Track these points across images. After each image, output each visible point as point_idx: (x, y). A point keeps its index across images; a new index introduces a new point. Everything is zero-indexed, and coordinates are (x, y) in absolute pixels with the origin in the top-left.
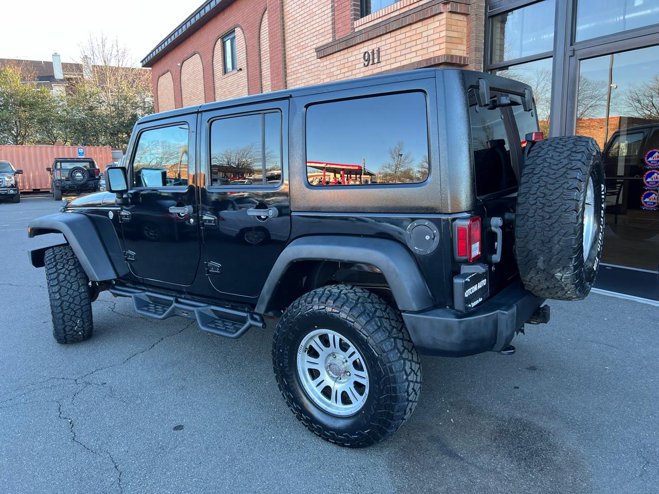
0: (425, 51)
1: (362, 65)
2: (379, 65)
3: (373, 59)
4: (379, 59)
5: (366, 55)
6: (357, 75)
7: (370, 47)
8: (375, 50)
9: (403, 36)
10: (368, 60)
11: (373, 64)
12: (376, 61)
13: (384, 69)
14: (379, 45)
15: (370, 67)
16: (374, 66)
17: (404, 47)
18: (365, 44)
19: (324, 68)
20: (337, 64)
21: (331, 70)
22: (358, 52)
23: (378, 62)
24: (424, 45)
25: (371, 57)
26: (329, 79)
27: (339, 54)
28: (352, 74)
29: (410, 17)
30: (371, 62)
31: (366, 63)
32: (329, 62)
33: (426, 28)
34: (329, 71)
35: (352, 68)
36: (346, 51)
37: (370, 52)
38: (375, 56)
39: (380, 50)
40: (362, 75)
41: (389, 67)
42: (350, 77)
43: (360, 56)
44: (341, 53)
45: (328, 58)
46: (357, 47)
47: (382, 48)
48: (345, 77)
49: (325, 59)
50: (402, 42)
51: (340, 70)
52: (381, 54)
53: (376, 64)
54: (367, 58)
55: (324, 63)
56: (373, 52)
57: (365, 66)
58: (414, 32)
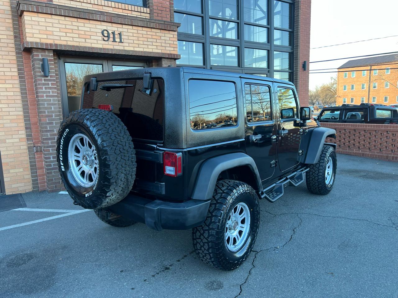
0: (164, 48)
1: (101, 38)
2: (120, 44)
3: (114, 38)
4: (120, 38)
5: (105, 32)
7: (111, 28)
8: (116, 33)
9: (145, 33)
10: (108, 37)
11: (114, 41)
12: (118, 40)
13: (127, 49)
14: (121, 30)
15: (110, 43)
16: (114, 43)
17: (146, 40)
18: (103, 23)
19: (33, 23)
20: (60, 26)
21: (48, 29)
22: (94, 26)
23: (121, 42)
24: (163, 45)
25: (111, 36)
26: (45, 36)
27: (63, 18)
28: (85, 42)
29: (154, 24)
30: (111, 39)
31: (106, 39)
32: (43, 20)
33: (163, 35)
34: (44, 28)
35: (85, 36)
36: (75, 20)
37: (110, 32)
38: (116, 36)
39: (122, 34)
40: (100, 46)
41: (132, 49)
42: (83, 43)
43: (97, 30)
44: (67, 19)
45: (40, 15)
46: (91, 22)
47: (124, 34)
48: (73, 41)
49: (36, 14)
50: (144, 36)
51: (66, 33)
52: (123, 37)
53: (117, 43)
54: (106, 35)
55: (34, 19)
56: (113, 33)
57: (104, 40)
58: (154, 34)
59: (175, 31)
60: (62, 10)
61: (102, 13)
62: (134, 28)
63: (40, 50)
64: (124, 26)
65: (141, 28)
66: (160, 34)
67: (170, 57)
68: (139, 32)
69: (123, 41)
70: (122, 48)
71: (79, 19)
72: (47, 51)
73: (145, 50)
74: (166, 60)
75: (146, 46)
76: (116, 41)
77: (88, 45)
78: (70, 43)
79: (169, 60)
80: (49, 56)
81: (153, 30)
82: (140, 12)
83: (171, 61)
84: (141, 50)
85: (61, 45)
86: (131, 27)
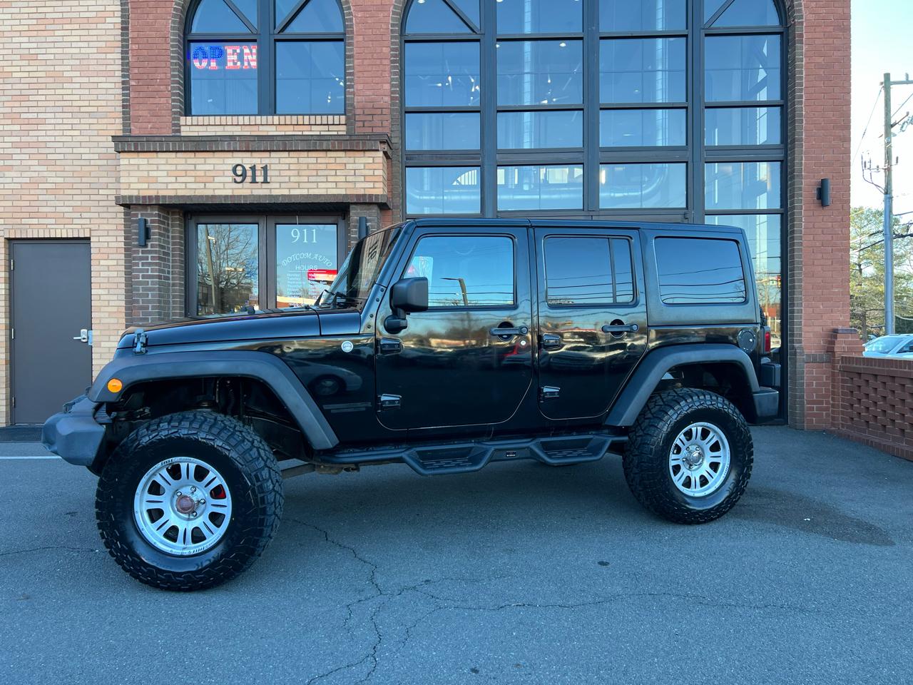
0: (351, 185)
1: (230, 179)
2: (265, 186)
3: (254, 176)
4: (266, 176)
5: (239, 168)
6: (216, 191)
7: (248, 160)
8: (258, 167)
9: (314, 160)
10: (244, 175)
11: (254, 181)
12: (260, 179)
13: (275, 192)
14: (266, 161)
15: (247, 184)
16: (254, 185)
17: (314, 173)
18: (236, 154)
19: (131, 168)
20: (168, 167)
21: (152, 174)
22: (220, 161)
23: (265, 181)
24: (349, 179)
25: (249, 173)
26: (145, 186)
27: (173, 155)
28: (205, 188)
29: (330, 143)
30: (249, 179)
31: (239, 179)
32: (145, 161)
33: (351, 160)
34: (145, 174)
35: (204, 179)
36: (192, 155)
37: (247, 167)
38: (258, 173)
39: (268, 168)
40: (229, 193)
41: (286, 192)
42: (200, 191)
43: (225, 167)
44: (179, 155)
45: (142, 155)
46: (217, 154)
47: (273, 167)
48: (186, 188)
49: (135, 155)
50: (311, 167)
51: (176, 177)
52: (269, 173)
53: (259, 184)
54: (239, 173)
55: (132, 161)
56: (253, 168)
57: (236, 182)
58: (332, 160)
59: (378, 150)
60: (171, 143)
61: (232, 138)
62: (292, 154)
63: (140, 207)
64: (273, 154)
65: (305, 154)
66: (345, 160)
67: (367, 201)
68: (301, 160)
69: (268, 181)
70: (266, 192)
71: (197, 154)
72: (149, 208)
73: (312, 192)
74: (358, 207)
75: (314, 185)
76: (257, 181)
77: (210, 193)
78: (180, 193)
79: (366, 207)
80: (151, 215)
81: (330, 154)
82: (328, 124)
83: (370, 209)
84: (305, 192)
85: (164, 197)
86: (286, 154)
